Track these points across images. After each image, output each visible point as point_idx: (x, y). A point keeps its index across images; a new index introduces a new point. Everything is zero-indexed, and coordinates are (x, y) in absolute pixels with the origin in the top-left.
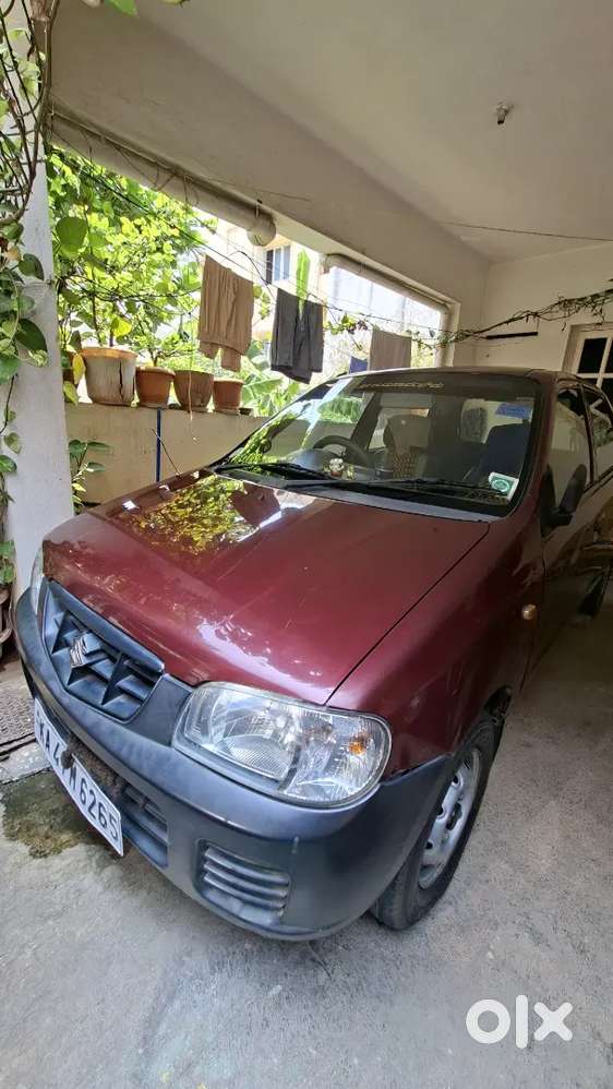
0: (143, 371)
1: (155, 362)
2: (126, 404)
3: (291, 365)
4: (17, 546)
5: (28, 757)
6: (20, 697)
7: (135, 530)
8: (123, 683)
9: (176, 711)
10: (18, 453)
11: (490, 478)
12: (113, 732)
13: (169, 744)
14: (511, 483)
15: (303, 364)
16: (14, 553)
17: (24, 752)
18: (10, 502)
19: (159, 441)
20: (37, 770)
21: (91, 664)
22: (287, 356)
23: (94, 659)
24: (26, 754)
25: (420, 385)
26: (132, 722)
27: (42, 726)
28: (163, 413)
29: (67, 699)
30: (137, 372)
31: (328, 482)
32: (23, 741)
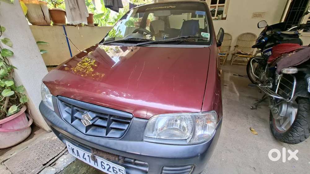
0: (52, 10)
1: (55, 7)
2: (49, 25)
3: (112, 5)
4: (26, 87)
5: (64, 160)
6: (48, 141)
7: (73, 72)
8: (112, 126)
9: (143, 129)
10: (11, 47)
11: (202, 34)
12: (116, 144)
13: (142, 140)
14: (208, 35)
15: (116, 5)
16: (25, 90)
17: (61, 159)
18: (15, 69)
19: (67, 38)
20: (70, 163)
21: (94, 123)
22: (110, 2)
23: (94, 121)
24: (63, 160)
25: (168, 7)
26: (122, 138)
27: (73, 150)
28: (66, 28)
29: (88, 138)
30: (49, 11)
31: (150, 42)
32: (59, 156)
